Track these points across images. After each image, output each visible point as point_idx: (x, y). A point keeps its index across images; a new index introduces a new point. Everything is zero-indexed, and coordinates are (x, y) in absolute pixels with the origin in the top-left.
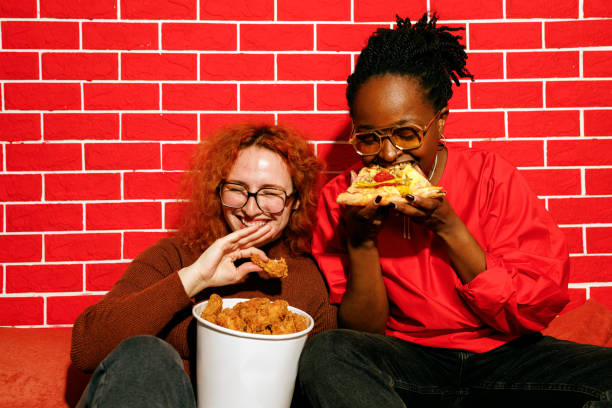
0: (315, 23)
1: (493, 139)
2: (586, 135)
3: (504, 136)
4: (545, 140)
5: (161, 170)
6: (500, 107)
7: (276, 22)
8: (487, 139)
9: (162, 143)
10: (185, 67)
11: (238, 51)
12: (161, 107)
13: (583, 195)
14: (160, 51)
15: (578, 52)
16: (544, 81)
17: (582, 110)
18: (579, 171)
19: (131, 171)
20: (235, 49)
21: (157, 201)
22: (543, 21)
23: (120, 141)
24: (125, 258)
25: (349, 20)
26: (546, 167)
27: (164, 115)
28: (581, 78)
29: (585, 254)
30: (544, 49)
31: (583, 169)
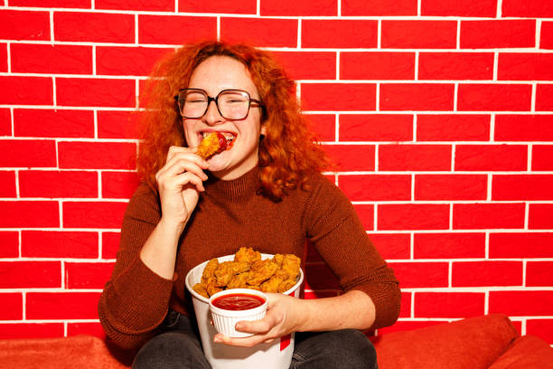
0: (219, 16)
1: (400, 143)
2: (496, 140)
3: (412, 139)
4: (454, 144)
5: (57, 169)
6: (408, 110)
7: (176, 13)
8: (395, 143)
9: (58, 140)
10: (79, 60)
11: (136, 44)
12: (55, 103)
13: (489, 200)
14: (53, 42)
15: (493, 54)
16: (456, 83)
17: (493, 114)
18: (486, 176)
19: (26, 169)
20: (134, 42)
21: (54, 199)
22: (459, 19)
23: (13, 138)
24: (23, 256)
25: (255, 13)
26: (453, 172)
27: (58, 110)
28: (495, 81)
29: (487, 258)
30: (458, 50)
31: (490, 174)
